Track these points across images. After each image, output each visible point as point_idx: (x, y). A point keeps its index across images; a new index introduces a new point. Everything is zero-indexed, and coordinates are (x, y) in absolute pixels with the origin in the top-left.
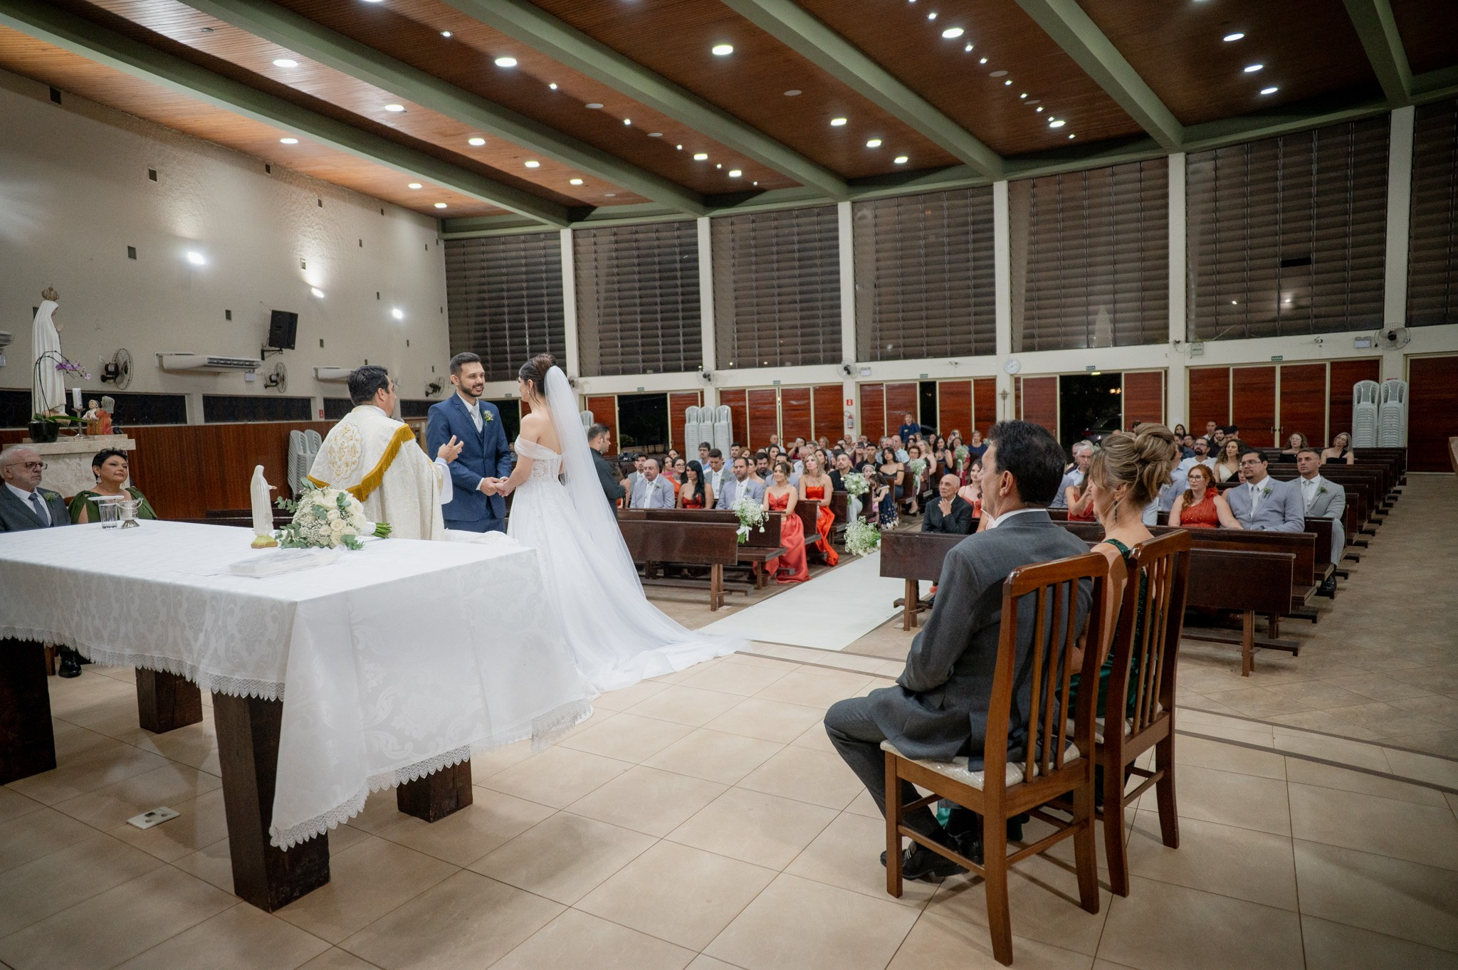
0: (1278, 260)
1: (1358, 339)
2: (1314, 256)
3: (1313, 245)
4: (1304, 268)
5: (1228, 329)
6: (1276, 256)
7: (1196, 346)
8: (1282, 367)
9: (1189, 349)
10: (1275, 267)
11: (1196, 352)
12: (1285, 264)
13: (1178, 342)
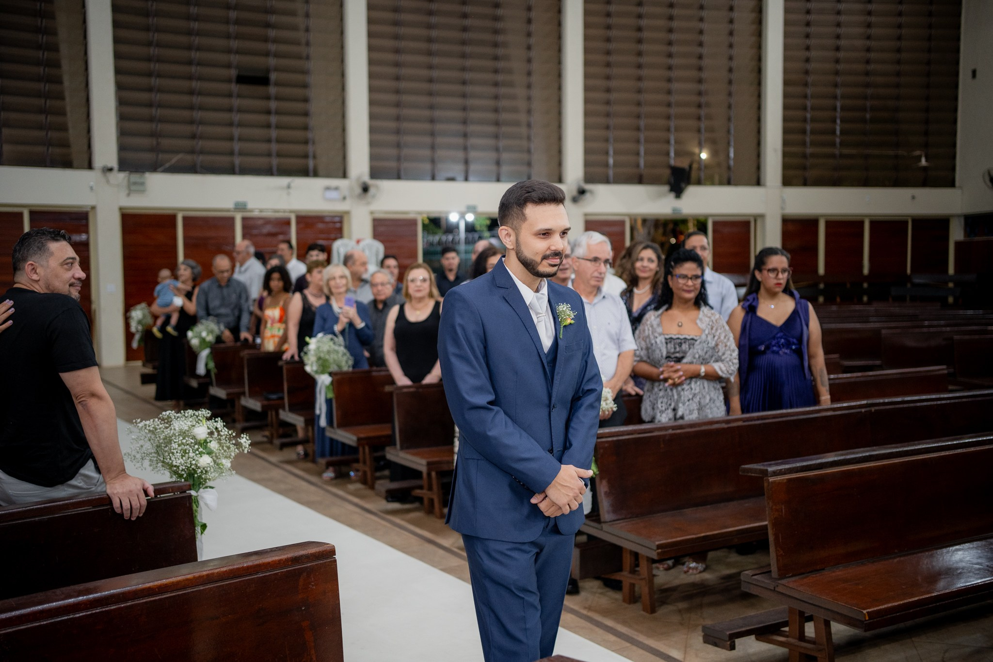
0: (233, 73)
1: (328, 188)
2: (273, 76)
3: (272, 61)
4: (260, 90)
5: (175, 159)
6: (229, 66)
7: (135, 177)
8: (244, 219)
9: (125, 183)
10: (229, 81)
11: (133, 188)
12: (241, 79)
13: (111, 170)
